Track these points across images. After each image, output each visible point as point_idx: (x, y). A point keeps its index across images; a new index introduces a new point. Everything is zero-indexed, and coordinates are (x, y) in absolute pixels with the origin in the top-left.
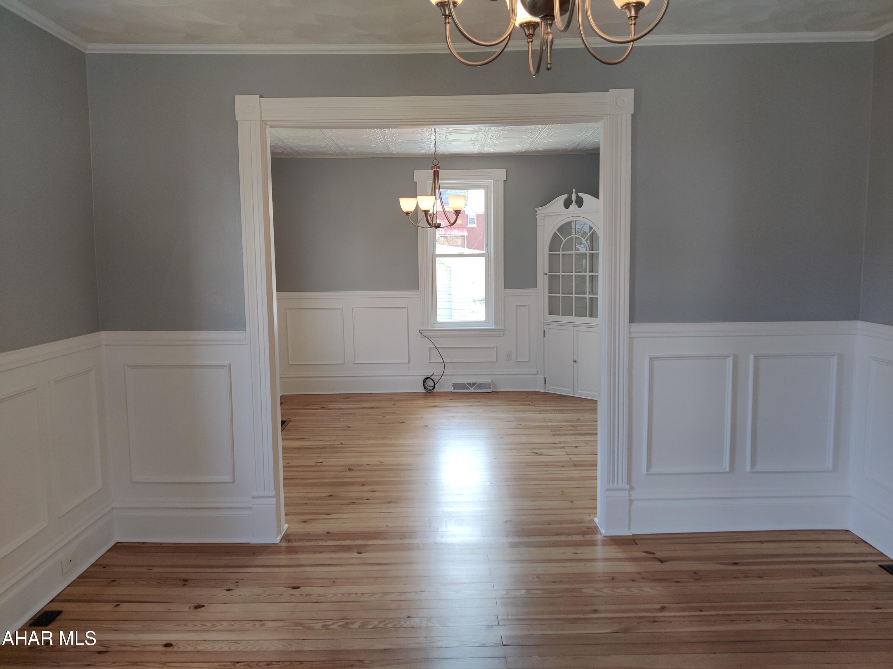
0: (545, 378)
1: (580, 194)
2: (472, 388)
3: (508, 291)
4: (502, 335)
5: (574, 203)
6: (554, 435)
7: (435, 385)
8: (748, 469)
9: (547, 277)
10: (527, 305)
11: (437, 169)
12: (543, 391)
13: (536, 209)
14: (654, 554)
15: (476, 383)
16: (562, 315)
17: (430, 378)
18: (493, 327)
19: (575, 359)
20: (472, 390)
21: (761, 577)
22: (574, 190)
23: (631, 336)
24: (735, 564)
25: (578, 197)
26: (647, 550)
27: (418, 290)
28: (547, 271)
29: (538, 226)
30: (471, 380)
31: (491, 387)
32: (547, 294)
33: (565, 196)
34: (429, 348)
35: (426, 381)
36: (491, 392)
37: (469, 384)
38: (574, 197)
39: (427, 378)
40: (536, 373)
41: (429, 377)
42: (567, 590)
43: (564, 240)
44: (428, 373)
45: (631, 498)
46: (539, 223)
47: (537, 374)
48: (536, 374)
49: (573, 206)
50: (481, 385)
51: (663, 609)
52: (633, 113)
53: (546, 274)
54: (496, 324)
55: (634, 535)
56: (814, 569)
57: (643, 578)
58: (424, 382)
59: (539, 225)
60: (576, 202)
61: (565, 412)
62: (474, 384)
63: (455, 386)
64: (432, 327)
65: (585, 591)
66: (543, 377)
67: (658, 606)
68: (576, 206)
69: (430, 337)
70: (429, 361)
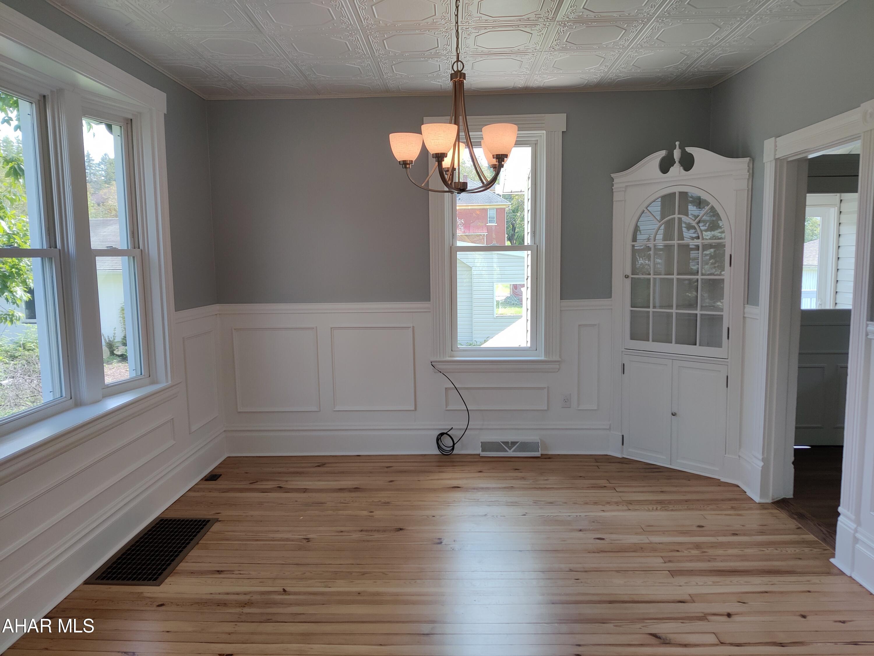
0: (623, 436)
1: (689, 149)
2: (510, 449)
3: (568, 303)
4: (557, 370)
5: (677, 164)
6: (673, 573)
7: (454, 444)
9: (628, 282)
10: (596, 325)
11: (460, 78)
12: (619, 456)
13: (612, 175)
15: (518, 442)
16: (653, 341)
17: (446, 434)
18: (542, 358)
19: (675, 410)
20: (511, 453)
22: (677, 143)
25: (684, 153)
27: (430, 301)
28: (628, 272)
29: (614, 203)
30: (510, 437)
31: (540, 449)
32: (628, 308)
33: (663, 153)
34: (446, 388)
35: (440, 438)
36: (540, 456)
37: (506, 443)
38: (677, 154)
39: (442, 434)
40: (608, 427)
41: (445, 432)
43: (659, 224)
44: (444, 426)
46: (617, 197)
47: (610, 429)
48: (608, 429)
49: (676, 170)
50: (524, 446)
53: (627, 277)
54: (547, 353)
58: (439, 439)
59: (616, 201)
60: (679, 162)
62: (514, 443)
63: (485, 446)
64: (450, 357)
66: (621, 434)
68: (682, 168)
69: (445, 372)
70: (446, 407)
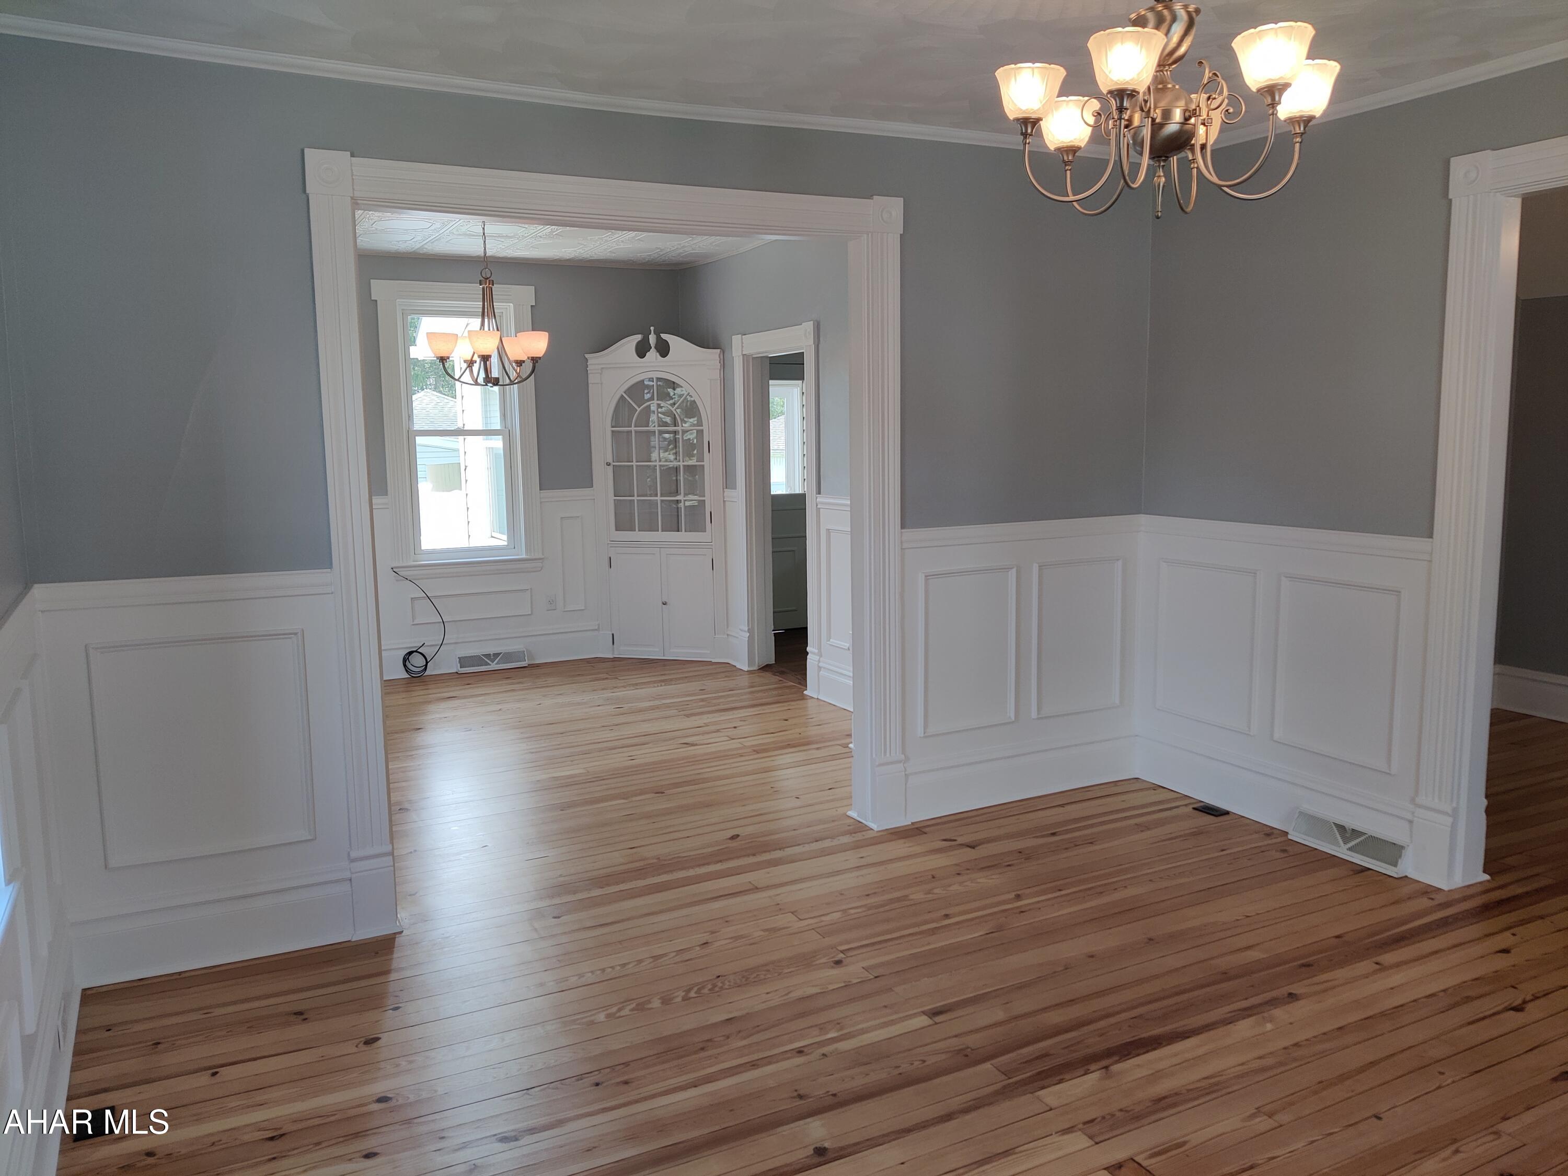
0: (613, 635)
1: (664, 336)
2: (493, 662)
3: (548, 494)
4: (540, 568)
5: (653, 350)
7: (427, 663)
8: (1034, 715)
9: (610, 470)
10: (578, 517)
11: (489, 284)
12: (611, 656)
13: (587, 356)
14: (955, 840)
15: (501, 653)
16: (639, 531)
17: (416, 651)
18: (524, 556)
19: (664, 600)
20: (494, 666)
21: (1091, 843)
22: (652, 328)
23: (903, 547)
24: (1053, 834)
25: (659, 339)
26: (944, 838)
27: (386, 494)
28: (610, 460)
29: (590, 386)
30: (491, 650)
31: (526, 658)
32: (612, 497)
33: (639, 337)
34: (412, 598)
35: (408, 658)
36: (527, 665)
37: (488, 656)
38: (652, 339)
39: (410, 653)
40: (597, 628)
41: (415, 649)
42: (891, 901)
43: (639, 410)
44: (413, 644)
45: (907, 773)
46: (592, 379)
47: (598, 630)
48: (596, 630)
49: (652, 355)
50: (508, 657)
51: (1018, 897)
52: (902, 233)
53: (608, 464)
54: (528, 549)
55: (913, 824)
56: (1136, 824)
57: (968, 869)
58: (405, 660)
59: (593, 384)
60: (655, 348)
61: (673, 682)
62: (497, 655)
63: (463, 661)
64: (414, 561)
65: (911, 897)
66: (611, 633)
67: (1012, 895)
68: (658, 354)
69: (414, 579)
70: (413, 621)
